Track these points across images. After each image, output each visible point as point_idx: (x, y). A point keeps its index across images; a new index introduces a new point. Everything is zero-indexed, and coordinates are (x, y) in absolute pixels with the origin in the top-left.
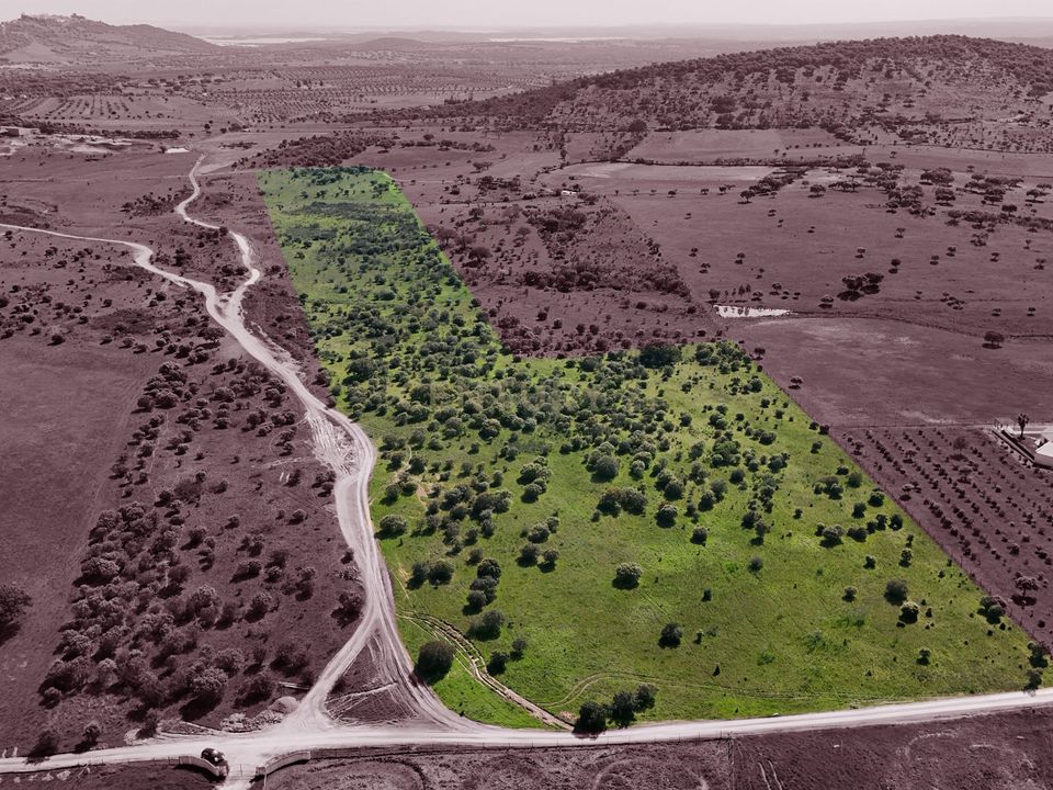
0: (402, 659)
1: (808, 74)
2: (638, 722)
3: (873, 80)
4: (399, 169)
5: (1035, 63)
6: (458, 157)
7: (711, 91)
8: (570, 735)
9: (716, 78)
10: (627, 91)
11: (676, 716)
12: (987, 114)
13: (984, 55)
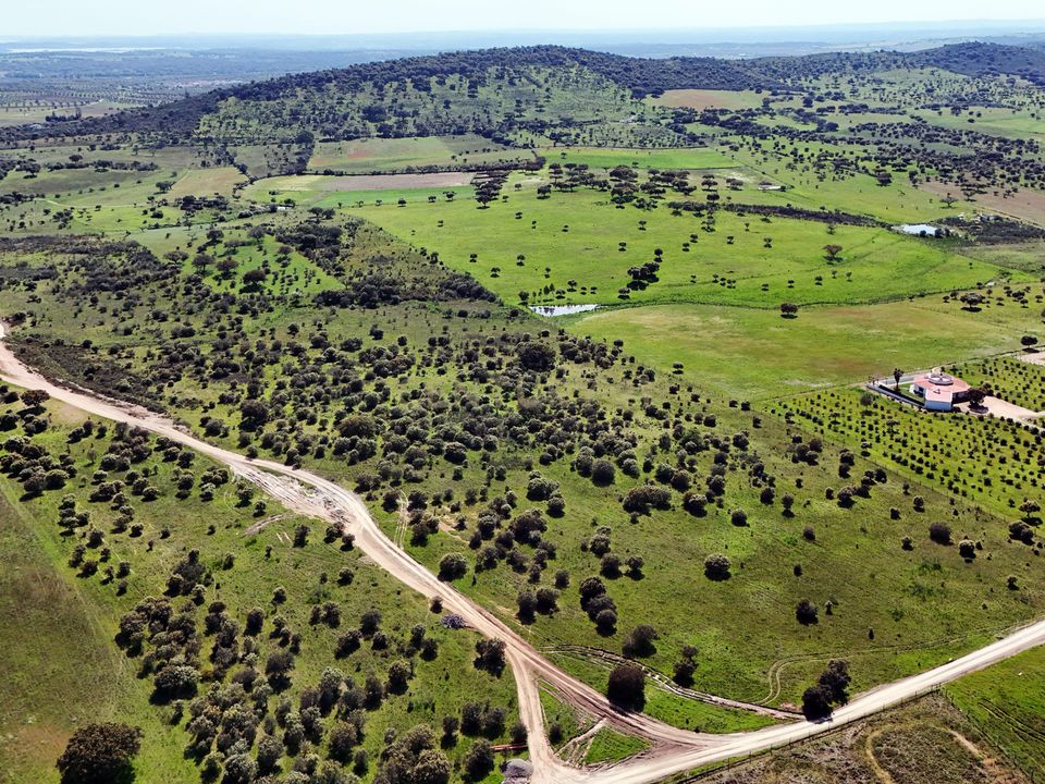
0: (588, 693)
1: (441, 83)
2: (851, 696)
3: (500, 88)
4: (64, 194)
5: (626, 70)
6: (124, 177)
7: (355, 101)
8: (807, 723)
9: (356, 88)
10: (272, 102)
11: (876, 682)
12: (609, 116)
13: (584, 63)
